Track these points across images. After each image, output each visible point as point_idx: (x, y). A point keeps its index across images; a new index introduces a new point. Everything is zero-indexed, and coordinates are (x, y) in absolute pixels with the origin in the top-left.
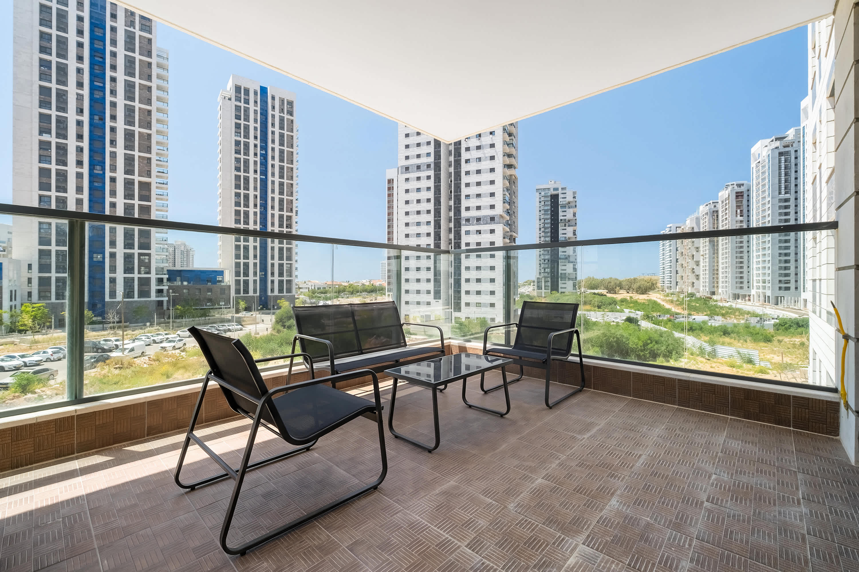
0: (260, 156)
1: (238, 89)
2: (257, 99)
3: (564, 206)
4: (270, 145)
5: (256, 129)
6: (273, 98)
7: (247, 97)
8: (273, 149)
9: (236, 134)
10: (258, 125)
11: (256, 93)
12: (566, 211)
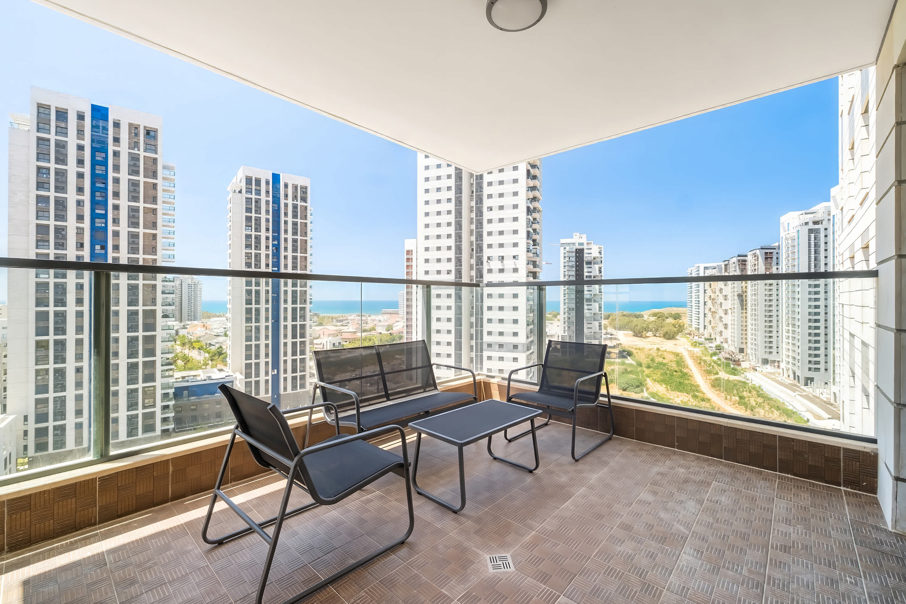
0: (273, 247)
1: (249, 180)
2: (269, 189)
3: (589, 263)
4: (283, 236)
5: (267, 220)
6: (286, 186)
7: (258, 188)
8: (286, 240)
9: (247, 228)
10: (270, 217)
11: (267, 183)
12: (591, 267)
